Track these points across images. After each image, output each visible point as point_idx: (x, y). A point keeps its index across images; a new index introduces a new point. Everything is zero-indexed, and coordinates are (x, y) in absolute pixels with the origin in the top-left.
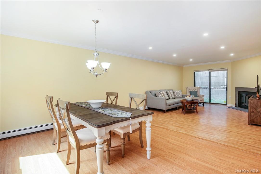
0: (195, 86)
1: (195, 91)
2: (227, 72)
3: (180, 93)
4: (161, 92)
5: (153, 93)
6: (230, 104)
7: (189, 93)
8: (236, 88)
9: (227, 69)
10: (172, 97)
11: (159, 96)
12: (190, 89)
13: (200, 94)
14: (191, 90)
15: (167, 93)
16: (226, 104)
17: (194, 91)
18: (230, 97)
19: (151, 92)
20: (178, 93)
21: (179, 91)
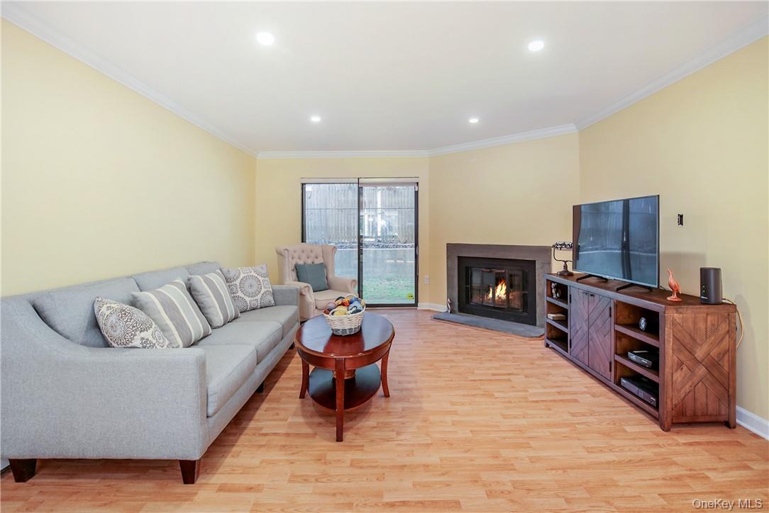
0: (303, 240)
1: (317, 262)
2: (417, 193)
3: (261, 279)
4: (147, 297)
5: (72, 317)
6: (428, 304)
7: (294, 274)
8: (451, 247)
9: (416, 180)
10: (225, 315)
11: (137, 342)
12: (296, 255)
13: (336, 275)
14: (300, 259)
15: (190, 290)
16: (416, 305)
17: (309, 262)
18: (427, 276)
19: (47, 305)
20: (254, 283)
21: (253, 273)
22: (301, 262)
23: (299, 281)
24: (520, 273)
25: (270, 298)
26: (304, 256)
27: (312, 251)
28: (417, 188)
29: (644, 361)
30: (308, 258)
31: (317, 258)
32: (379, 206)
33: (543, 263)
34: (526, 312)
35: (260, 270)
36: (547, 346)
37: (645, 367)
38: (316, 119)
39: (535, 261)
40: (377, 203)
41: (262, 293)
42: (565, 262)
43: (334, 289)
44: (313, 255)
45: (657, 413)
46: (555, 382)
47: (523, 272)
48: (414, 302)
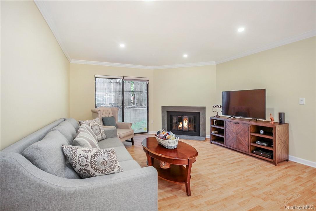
1: (110, 116)
2: (148, 85)
6: (153, 132)
8: (163, 108)
9: (146, 79)
16: (147, 132)
17: (107, 116)
18: (152, 120)
20: (97, 128)
21: (96, 123)
22: (104, 116)
23: (104, 125)
24: (193, 117)
25: (104, 135)
26: (104, 113)
27: (107, 111)
28: (148, 82)
29: (264, 144)
30: (106, 114)
31: (109, 114)
32: (112, 90)
33: (203, 113)
34: (196, 131)
35: (98, 121)
36: (211, 143)
37: (265, 146)
38: (122, 46)
39: (199, 112)
40: (111, 89)
41: (101, 132)
42: (217, 112)
43: (119, 128)
44: (108, 112)
45: (272, 160)
46: (229, 156)
47: (194, 117)
48: (147, 131)
